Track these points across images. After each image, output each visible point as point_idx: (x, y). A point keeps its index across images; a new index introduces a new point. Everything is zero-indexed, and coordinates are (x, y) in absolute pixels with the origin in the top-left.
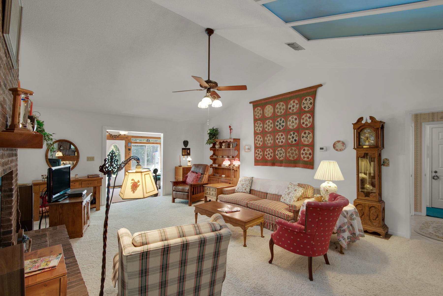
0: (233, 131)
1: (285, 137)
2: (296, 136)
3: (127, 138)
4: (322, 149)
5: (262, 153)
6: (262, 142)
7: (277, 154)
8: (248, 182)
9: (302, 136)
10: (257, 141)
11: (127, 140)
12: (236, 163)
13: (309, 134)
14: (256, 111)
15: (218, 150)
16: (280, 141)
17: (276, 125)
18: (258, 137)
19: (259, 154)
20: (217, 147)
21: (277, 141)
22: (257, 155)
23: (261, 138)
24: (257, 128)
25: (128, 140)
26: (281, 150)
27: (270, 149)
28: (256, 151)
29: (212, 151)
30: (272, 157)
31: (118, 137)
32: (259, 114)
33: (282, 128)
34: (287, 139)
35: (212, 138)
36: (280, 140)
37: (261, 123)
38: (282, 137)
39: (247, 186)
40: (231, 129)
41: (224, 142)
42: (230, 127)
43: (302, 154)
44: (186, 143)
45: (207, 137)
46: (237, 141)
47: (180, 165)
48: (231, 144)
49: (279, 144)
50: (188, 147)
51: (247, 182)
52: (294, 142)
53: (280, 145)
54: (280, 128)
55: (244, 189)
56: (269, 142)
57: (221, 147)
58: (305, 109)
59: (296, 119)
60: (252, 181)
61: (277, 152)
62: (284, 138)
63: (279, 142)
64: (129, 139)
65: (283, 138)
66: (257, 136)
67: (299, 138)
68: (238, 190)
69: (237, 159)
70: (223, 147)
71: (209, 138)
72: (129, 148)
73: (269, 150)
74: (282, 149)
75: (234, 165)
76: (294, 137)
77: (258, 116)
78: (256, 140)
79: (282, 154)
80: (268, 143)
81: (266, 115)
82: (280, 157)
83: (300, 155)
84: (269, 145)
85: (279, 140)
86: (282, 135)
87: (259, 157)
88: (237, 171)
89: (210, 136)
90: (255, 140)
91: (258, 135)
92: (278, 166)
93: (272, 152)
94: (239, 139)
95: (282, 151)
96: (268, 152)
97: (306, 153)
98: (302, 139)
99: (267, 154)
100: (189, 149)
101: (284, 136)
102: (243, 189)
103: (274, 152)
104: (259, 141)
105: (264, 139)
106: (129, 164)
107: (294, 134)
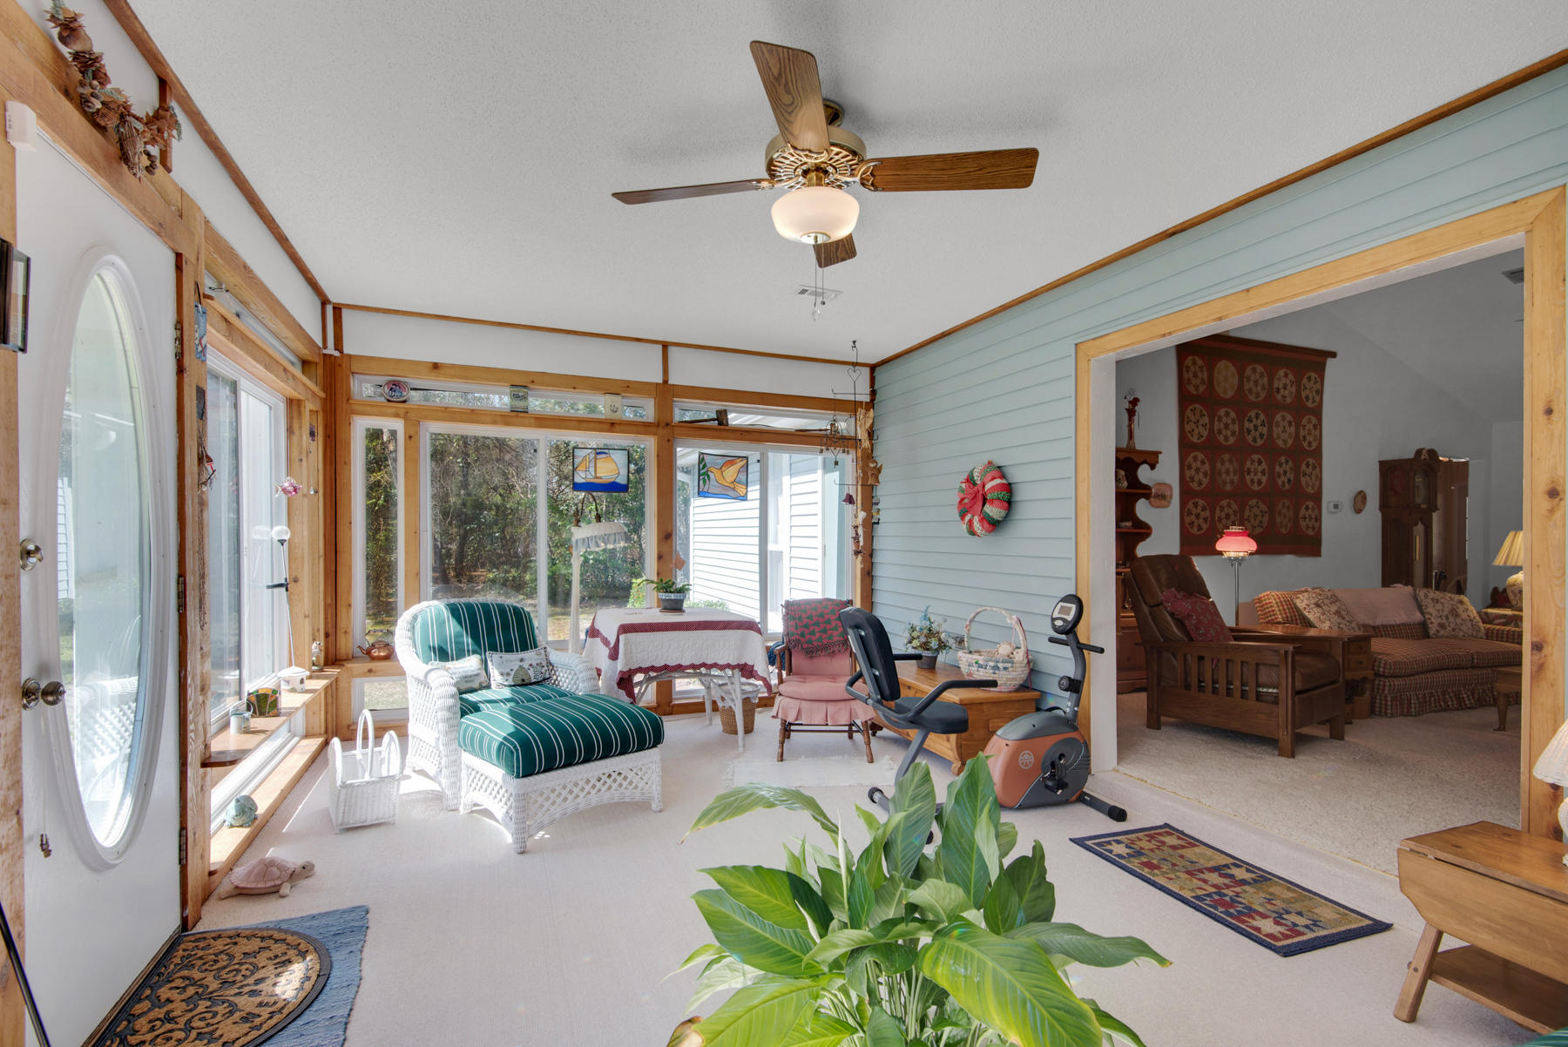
1: (1268, 470)
2: (1290, 469)
4: (1336, 506)
5: (1208, 513)
6: (1209, 477)
7: (1249, 516)
9: (1302, 471)
10: (1193, 472)
13: (1314, 467)
16: (1256, 479)
17: (1245, 431)
18: (1195, 458)
19: (1199, 514)
21: (1248, 478)
22: (1193, 518)
23: (1203, 463)
24: (1192, 425)
26: (1256, 506)
27: (1232, 501)
28: (1190, 505)
32: (1198, 381)
33: (1259, 442)
34: (1273, 477)
36: (1255, 474)
37: (1204, 412)
38: (1260, 469)
43: (1302, 518)
49: (1252, 487)
52: (1287, 486)
53: (1255, 491)
54: (1254, 440)
56: (1228, 479)
58: (1308, 402)
59: (1290, 424)
61: (1247, 512)
62: (1264, 470)
63: (1252, 481)
65: (1263, 472)
66: (1192, 455)
67: (1296, 474)
73: (1229, 506)
76: (1286, 472)
77: (1196, 387)
78: (1190, 467)
79: (1260, 517)
80: (1224, 483)
81: (1220, 391)
82: (1255, 527)
83: (1298, 520)
84: (1228, 487)
85: (1252, 475)
86: (1260, 463)
87: (1200, 528)
90: (1185, 467)
91: (1198, 450)
93: (1238, 509)
96: (1227, 510)
97: (1309, 515)
98: (1303, 479)
99: (1223, 515)
101: (1264, 465)
103: (1242, 510)
104: (1197, 470)
105: (1213, 467)
107: (1287, 462)
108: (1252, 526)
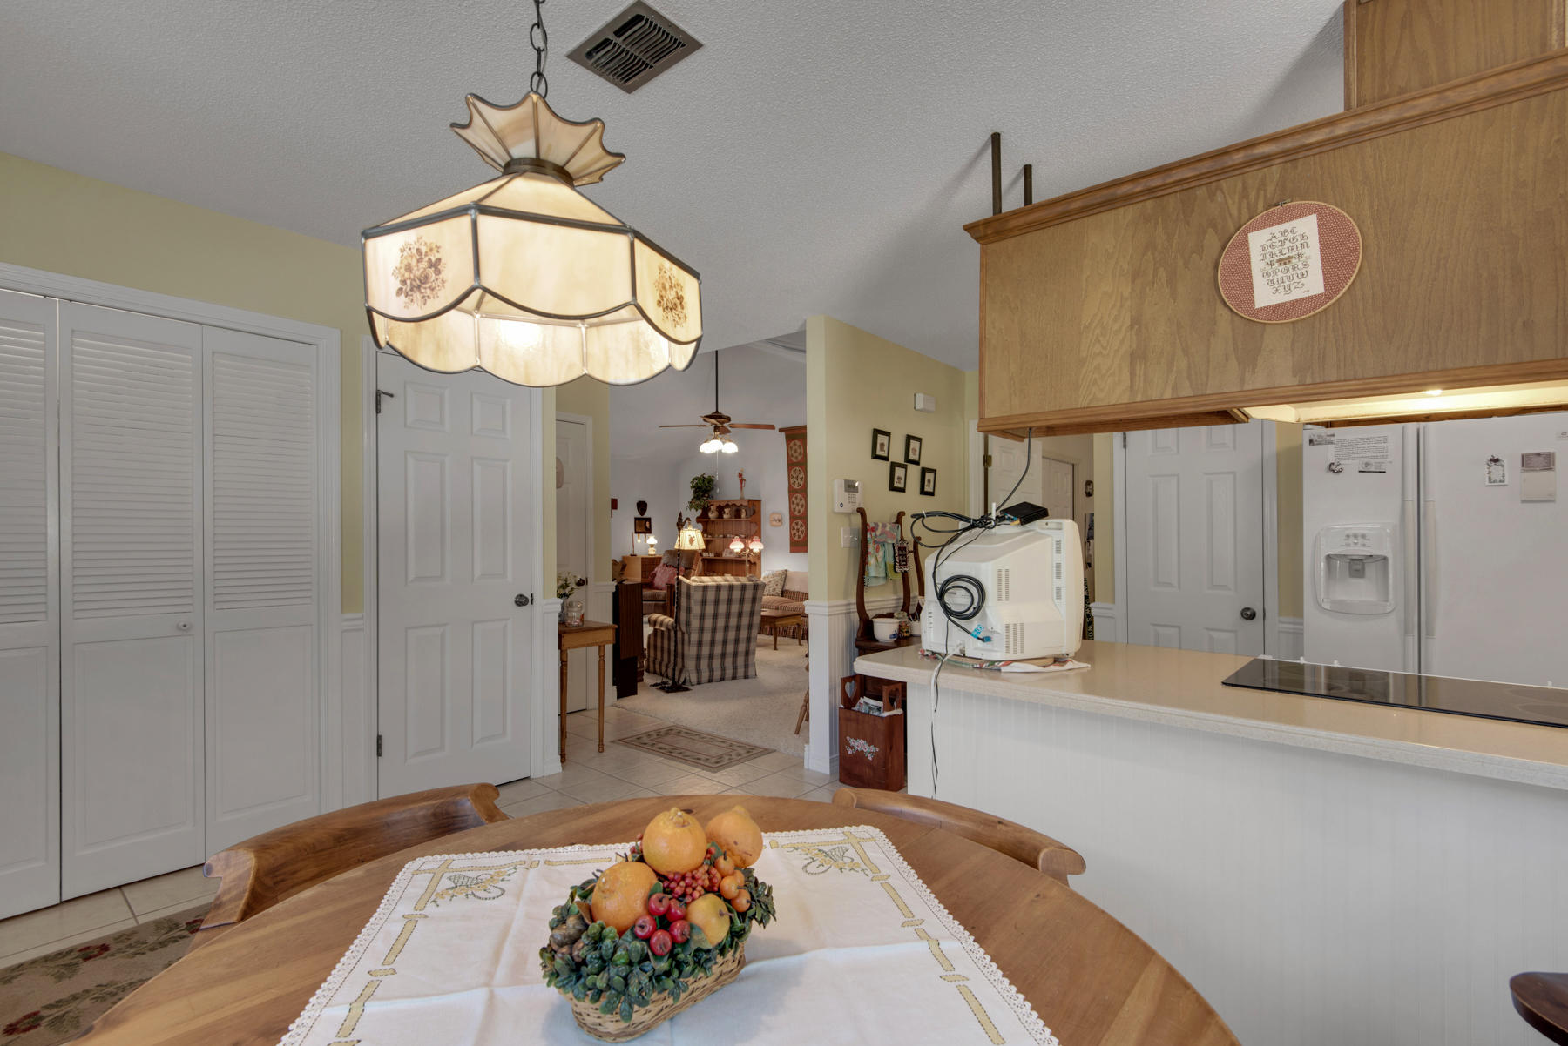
0: (747, 484)
5: (803, 528)
6: (804, 508)
8: (779, 578)
10: (795, 505)
12: (756, 547)
14: (791, 448)
15: (713, 522)
18: (796, 498)
19: (799, 529)
20: (712, 515)
22: (795, 531)
23: (801, 500)
24: (794, 480)
28: (794, 524)
29: (700, 524)
32: (797, 454)
35: (703, 496)
37: (802, 471)
39: (777, 585)
40: (742, 480)
41: (727, 506)
42: (740, 475)
44: (642, 506)
45: (690, 494)
46: (754, 507)
47: (632, 554)
48: (743, 510)
50: (646, 516)
51: (777, 579)
55: (771, 589)
57: (720, 516)
60: (785, 575)
66: (795, 496)
69: (756, 538)
70: (725, 516)
71: (692, 497)
75: (751, 551)
77: (796, 458)
78: (793, 503)
87: (799, 537)
88: (755, 563)
89: (695, 492)
90: (791, 503)
91: (797, 493)
94: (760, 501)
100: (649, 520)
102: (769, 590)
104: (798, 504)
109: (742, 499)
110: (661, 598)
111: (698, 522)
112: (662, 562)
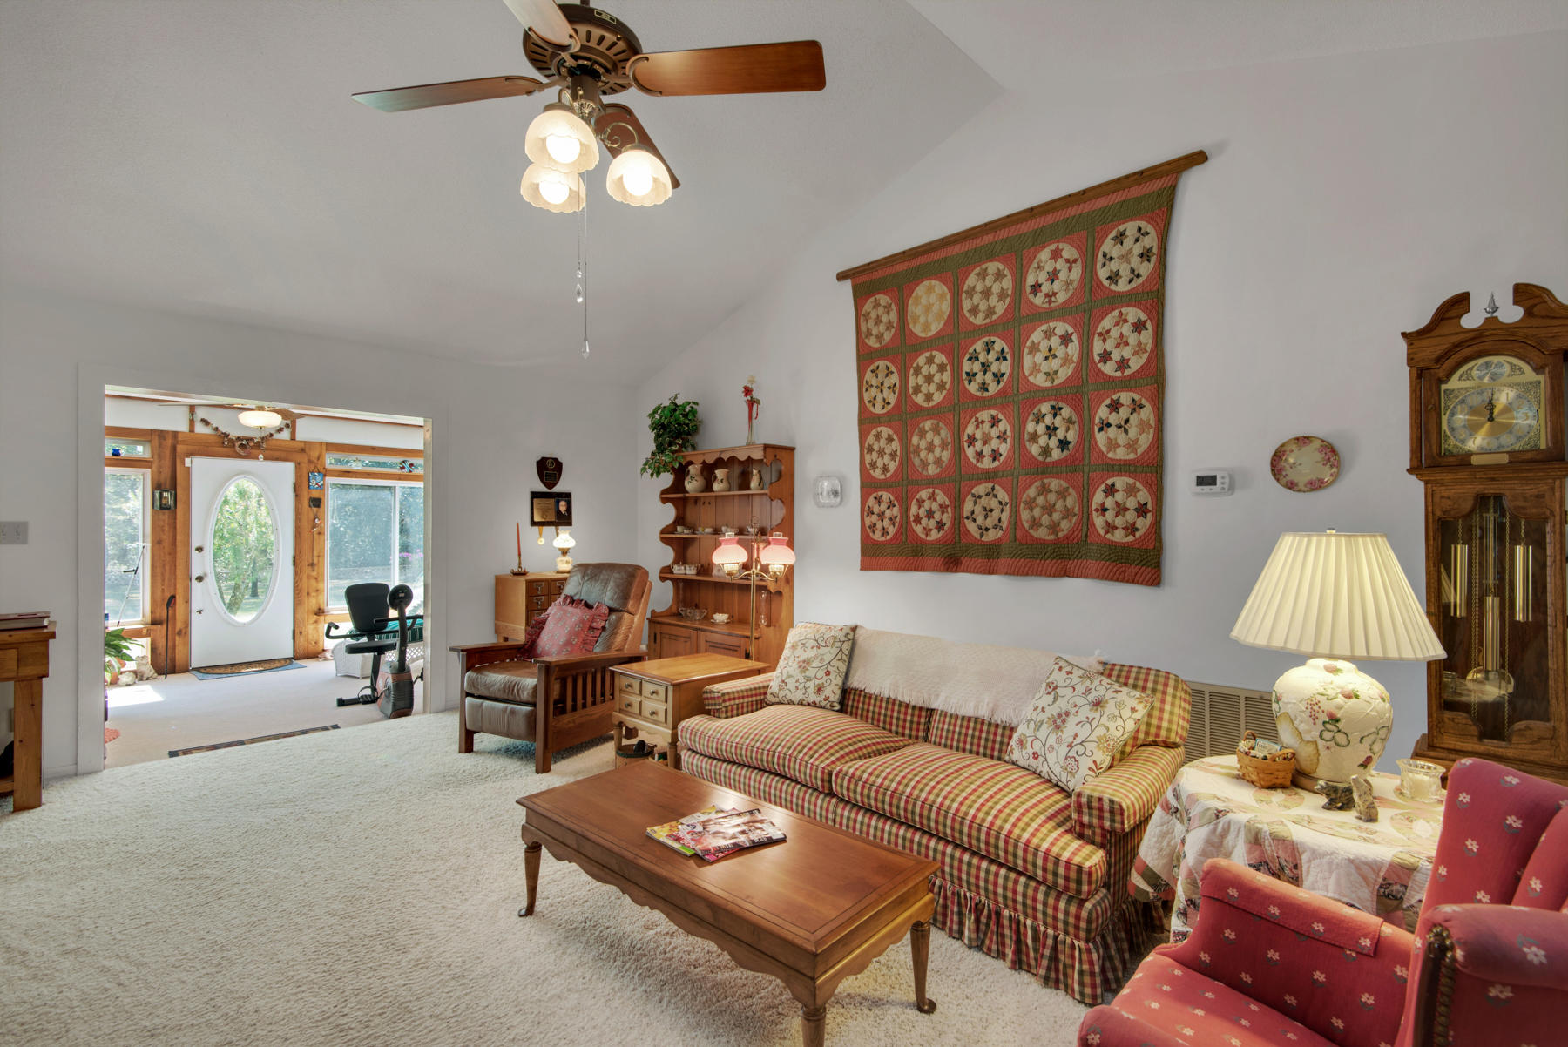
0: (765, 411)
1: (1013, 431)
2: (1069, 421)
3: (303, 450)
4: (1206, 481)
5: (896, 511)
6: (897, 460)
7: (973, 512)
8: (834, 651)
9: (1097, 421)
10: (875, 455)
11: (306, 460)
12: (776, 557)
13: (1136, 407)
14: (867, 316)
15: (696, 500)
16: (987, 451)
17: (964, 376)
18: (878, 436)
19: (883, 513)
20: (692, 485)
21: (970, 452)
22: (874, 518)
23: (890, 440)
24: (873, 391)
25: (310, 461)
26: (988, 494)
27: (937, 491)
28: (871, 502)
29: (669, 506)
30: (946, 528)
31: (258, 445)
32: (882, 328)
33: (993, 388)
34: (1021, 440)
35: (670, 444)
36: (985, 443)
37: (893, 369)
38: (995, 432)
39: (828, 673)
40: (752, 403)
41: (720, 463)
42: (748, 391)
43: (1097, 510)
44: (549, 469)
45: (648, 442)
46: (780, 458)
47: (516, 570)
48: (755, 472)
49: (979, 465)
50: (558, 488)
51: (829, 654)
52: (1056, 454)
53: (987, 471)
54: (984, 387)
55: (811, 685)
56: (931, 458)
57: (708, 487)
58: (1116, 283)
59: (1066, 339)
60: (850, 644)
61: (968, 506)
62: (1005, 433)
63: (980, 455)
64: (314, 454)
65: (1002, 437)
66: (874, 432)
67: (1081, 429)
68: (782, 694)
69: (777, 536)
70: (716, 486)
71: (654, 448)
72: (315, 494)
73: (932, 498)
74: (993, 489)
75: (765, 569)
76: (1056, 429)
77: (880, 337)
78: (871, 450)
79: (996, 513)
80: (925, 464)
81: (917, 330)
82: (987, 529)
83: (1089, 515)
84: (932, 470)
85: (978, 445)
86: (995, 422)
87: (884, 532)
88: (779, 593)
89: (658, 436)
90: (865, 449)
91: (880, 424)
92: (974, 572)
93: (947, 503)
94: (792, 450)
95: (996, 497)
96: (927, 505)
97: (1118, 504)
98: (1101, 438)
99: (922, 512)
100: (567, 497)
101: (1004, 425)
102: (805, 688)
103: (958, 503)
104: (881, 453)
105: (906, 444)
106: (316, 568)
107: (1056, 411)
108: (980, 528)
109: (750, 444)
110: (525, 696)
111: (664, 501)
112: (569, 589)
